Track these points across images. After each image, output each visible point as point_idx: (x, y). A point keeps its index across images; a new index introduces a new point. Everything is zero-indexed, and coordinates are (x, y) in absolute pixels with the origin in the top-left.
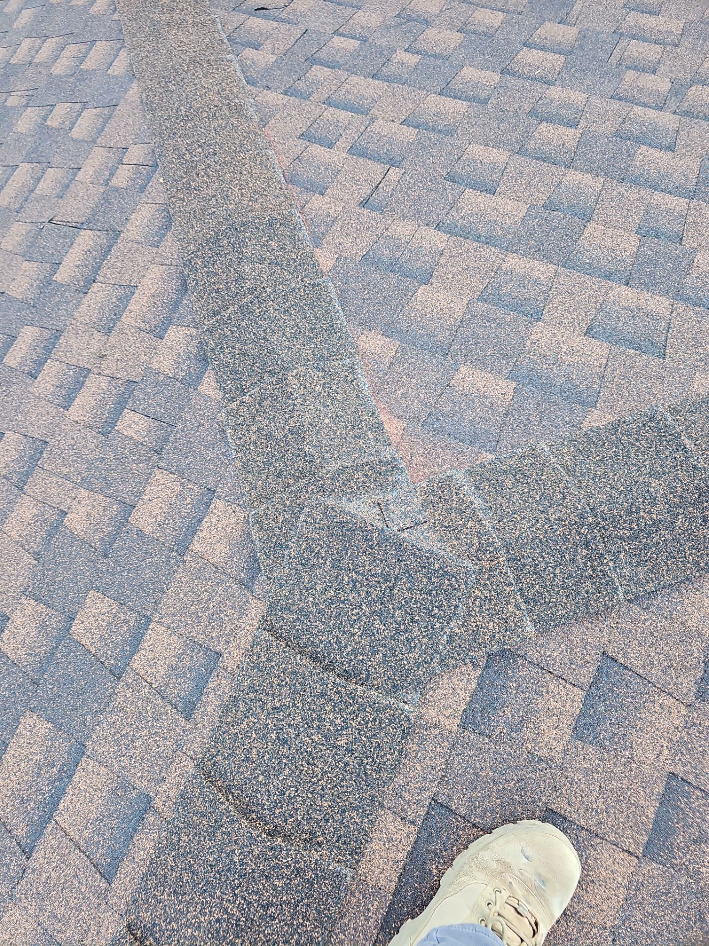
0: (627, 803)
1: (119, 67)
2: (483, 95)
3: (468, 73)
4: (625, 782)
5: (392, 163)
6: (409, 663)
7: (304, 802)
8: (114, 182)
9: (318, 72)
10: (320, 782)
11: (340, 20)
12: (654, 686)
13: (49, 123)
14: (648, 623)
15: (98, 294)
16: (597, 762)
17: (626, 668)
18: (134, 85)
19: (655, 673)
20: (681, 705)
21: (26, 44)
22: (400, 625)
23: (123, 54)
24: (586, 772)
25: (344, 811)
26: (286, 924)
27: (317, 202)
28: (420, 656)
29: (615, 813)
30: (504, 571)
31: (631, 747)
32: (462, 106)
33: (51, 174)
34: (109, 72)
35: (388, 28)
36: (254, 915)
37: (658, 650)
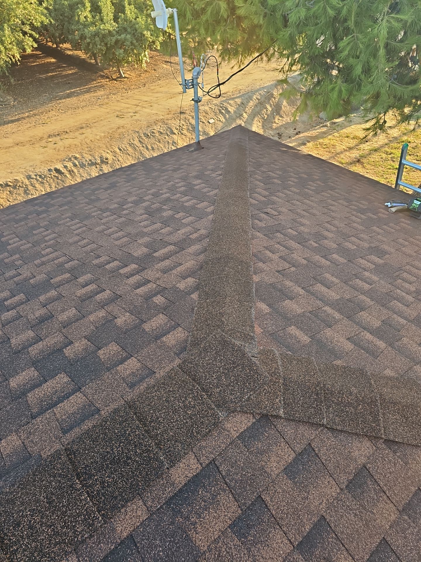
0: (298, 517)
1: (209, 210)
2: (337, 263)
3: (335, 256)
4: (300, 506)
5: (294, 266)
6: (228, 399)
7: (164, 427)
8: (191, 236)
9: (278, 235)
10: (174, 423)
11: (294, 226)
12: (328, 472)
13: (175, 216)
14: (334, 443)
15: (167, 263)
16: (290, 489)
17: (318, 456)
18: (212, 216)
19: (331, 466)
20: (338, 487)
21: (178, 195)
22: (231, 382)
23: (212, 207)
24: (284, 491)
25: (176, 441)
26: (132, 471)
27: (260, 264)
28: (234, 399)
29: (290, 518)
30: (280, 385)
31: (309, 493)
32: (328, 263)
33: (168, 228)
34: (205, 210)
35: (310, 234)
36: (122, 459)
37: (335, 457)
